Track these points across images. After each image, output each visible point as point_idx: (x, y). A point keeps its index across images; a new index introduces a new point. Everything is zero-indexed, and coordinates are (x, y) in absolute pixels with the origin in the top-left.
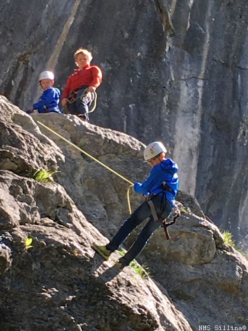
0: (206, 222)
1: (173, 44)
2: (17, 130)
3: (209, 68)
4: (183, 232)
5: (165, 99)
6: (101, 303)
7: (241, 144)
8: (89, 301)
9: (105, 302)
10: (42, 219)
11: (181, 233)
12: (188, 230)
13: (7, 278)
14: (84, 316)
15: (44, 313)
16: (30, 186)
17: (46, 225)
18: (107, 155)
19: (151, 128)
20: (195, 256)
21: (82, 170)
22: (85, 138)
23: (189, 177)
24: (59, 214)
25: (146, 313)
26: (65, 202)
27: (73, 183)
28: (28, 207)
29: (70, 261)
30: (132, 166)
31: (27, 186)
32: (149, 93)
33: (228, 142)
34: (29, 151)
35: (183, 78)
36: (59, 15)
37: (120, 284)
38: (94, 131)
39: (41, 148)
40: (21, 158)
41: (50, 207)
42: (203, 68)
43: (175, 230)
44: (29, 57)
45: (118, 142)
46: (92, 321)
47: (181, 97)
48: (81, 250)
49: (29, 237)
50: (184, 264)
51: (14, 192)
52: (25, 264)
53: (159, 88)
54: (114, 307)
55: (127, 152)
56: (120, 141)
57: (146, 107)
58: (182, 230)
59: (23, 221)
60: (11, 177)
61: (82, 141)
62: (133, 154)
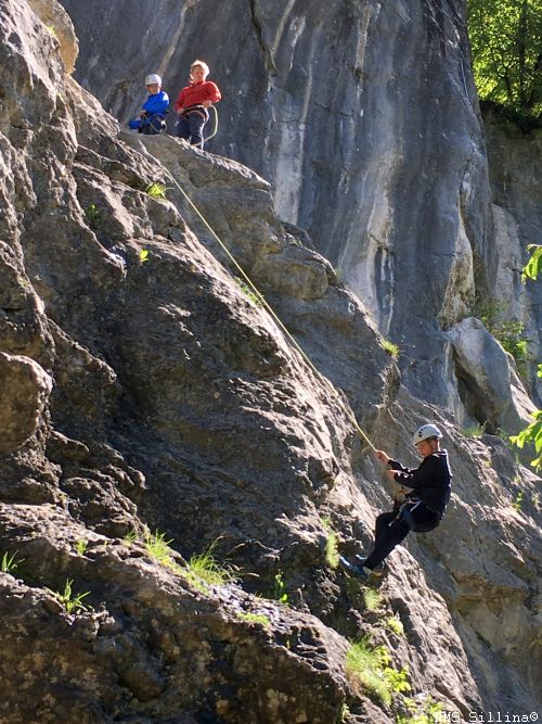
0: (319, 256)
1: (275, 85)
3: (312, 112)
4: (295, 265)
5: (266, 140)
6: (220, 321)
7: (343, 192)
8: (208, 319)
9: (225, 321)
10: (156, 235)
11: (293, 265)
12: (301, 263)
13: (121, 290)
14: (203, 334)
15: (162, 327)
16: (143, 200)
17: (160, 241)
20: (307, 290)
22: (194, 163)
24: (172, 233)
25: (267, 335)
26: (178, 221)
28: (141, 221)
29: (187, 277)
31: (140, 199)
32: (251, 133)
33: (329, 189)
35: (285, 120)
36: (160, 43)
37: (239, 305)
38: (204, 156)
39: (149, 168)
41: (162, 225)
42: (305, 112)
43: (287, 262)
44: (128, 86)
45: (228, 168)
46: (212, 339)
47: (283, 140)
48: (199, 267)
49: (144, 250)
50: (295, 297)
51: (127, 204)
52: (140, 277)
53: (260, 128)
54: (235, 326)
55: (237, 180)
57: (246, 147)
59: (137, 235)
60: (123, 188)
61: (190, 166)
62: (244, 182)
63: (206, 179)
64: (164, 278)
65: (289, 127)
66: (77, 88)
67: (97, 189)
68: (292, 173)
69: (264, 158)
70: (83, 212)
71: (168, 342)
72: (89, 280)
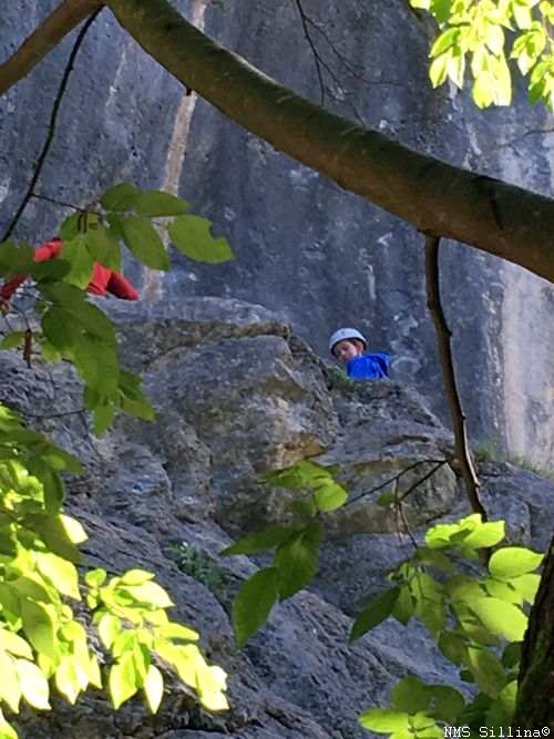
4: (364, 465)
11: (360, 468)
18: (169, 353)
30: (219, 359)
36: (154, 99)
56: (193, 316)
58: (361, 460)
62: (225, 333)
63: (143, 357)
65: (517, 154)
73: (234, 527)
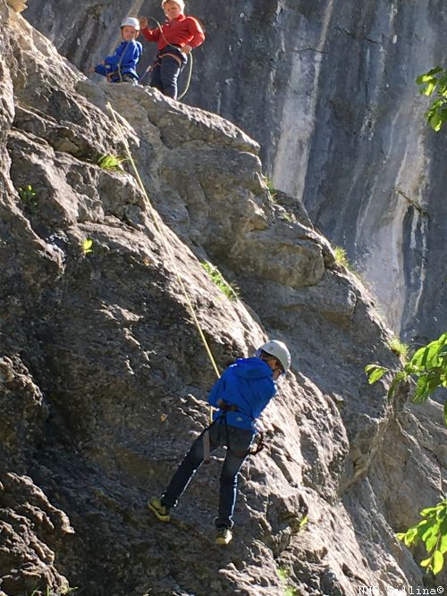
1: (286, 4)
2: (80, 103)
3: (331, 38)
4: (284, 244)
5: (272, 75)
6: (175, 327)
7: (365, 138)
8: (160, 324)
9: (181, 326)
10: (107, 217)
11: (282, 245)
12: (291, 242)
13: (57, 288)
14: (152, 343)
15: (102, 335)
16: (93, 174)
17: (111, 225)
18: (194, 141)
19: (252, 111)
20: (297, 275)
21: (160, 158)
22: (167, 118)
23: (296, 176)
24: (128, 213)
25: (231, 342)
26: (137, 197)
27: (148, 175)
28: (89, 201)
29: (139, 272)
30: (224, 157)
31: (90, 174)
32: (253, 65)
33: (348, 134)
34: (95, 130)
35: (296, 49)
37: (200, 305)
38: (179, 109)
39: (110, 127)
40: (83, 139)
41: (117, 203)
42: (323, 38)
43: (274, 241)
44: (101, 11)
45: (208, 125)
46: (162, 348)
47: (293, 73)
48: (154, 259)
49: (88, 239)
50: (283, 284)
51: (73, 181)
52: (81, 272)
53: (265, 59)
54: (192, 333)
55: (219, 139)
56: (211, 125)
57: (247, 83)
58: (283, 242)
59: (82, 218)
60: (69, 160)
61: (163, 122)
62: (227, 142)
63: (181, 138)
64: (110, 274)
65: (301, 58)
66: (28, 30)
67: (37, 165)
68: (302, 114)
69: (268, 96)
70: (16, 194)
71: (109, 354)
72: (18, 277)
73: (211, 254)
